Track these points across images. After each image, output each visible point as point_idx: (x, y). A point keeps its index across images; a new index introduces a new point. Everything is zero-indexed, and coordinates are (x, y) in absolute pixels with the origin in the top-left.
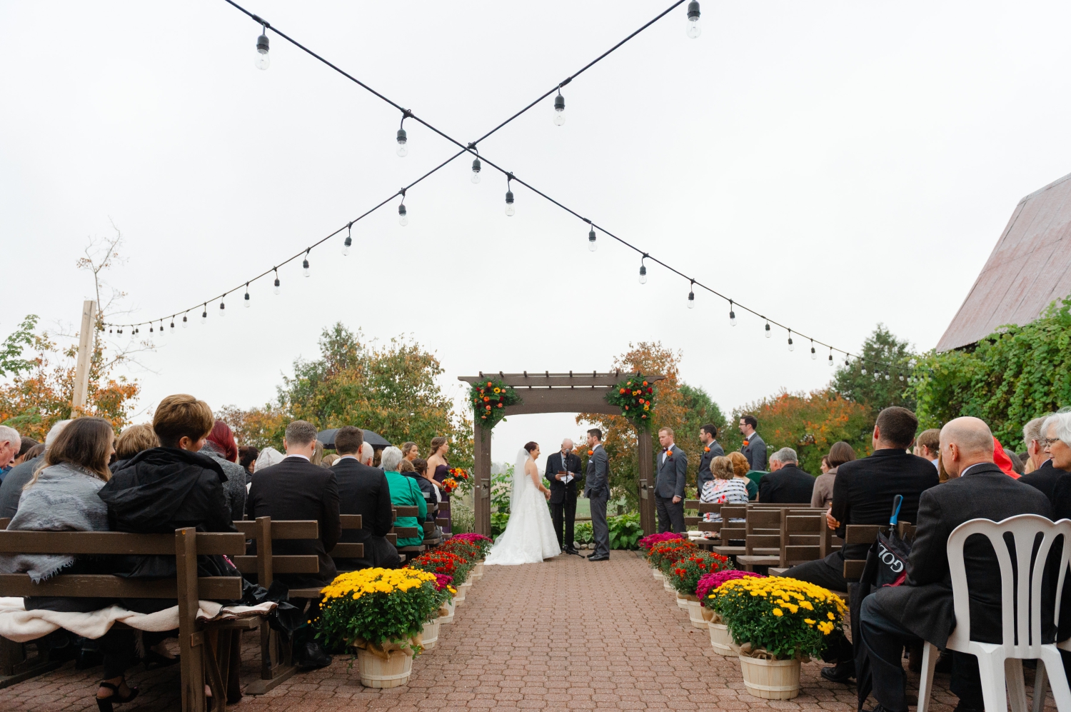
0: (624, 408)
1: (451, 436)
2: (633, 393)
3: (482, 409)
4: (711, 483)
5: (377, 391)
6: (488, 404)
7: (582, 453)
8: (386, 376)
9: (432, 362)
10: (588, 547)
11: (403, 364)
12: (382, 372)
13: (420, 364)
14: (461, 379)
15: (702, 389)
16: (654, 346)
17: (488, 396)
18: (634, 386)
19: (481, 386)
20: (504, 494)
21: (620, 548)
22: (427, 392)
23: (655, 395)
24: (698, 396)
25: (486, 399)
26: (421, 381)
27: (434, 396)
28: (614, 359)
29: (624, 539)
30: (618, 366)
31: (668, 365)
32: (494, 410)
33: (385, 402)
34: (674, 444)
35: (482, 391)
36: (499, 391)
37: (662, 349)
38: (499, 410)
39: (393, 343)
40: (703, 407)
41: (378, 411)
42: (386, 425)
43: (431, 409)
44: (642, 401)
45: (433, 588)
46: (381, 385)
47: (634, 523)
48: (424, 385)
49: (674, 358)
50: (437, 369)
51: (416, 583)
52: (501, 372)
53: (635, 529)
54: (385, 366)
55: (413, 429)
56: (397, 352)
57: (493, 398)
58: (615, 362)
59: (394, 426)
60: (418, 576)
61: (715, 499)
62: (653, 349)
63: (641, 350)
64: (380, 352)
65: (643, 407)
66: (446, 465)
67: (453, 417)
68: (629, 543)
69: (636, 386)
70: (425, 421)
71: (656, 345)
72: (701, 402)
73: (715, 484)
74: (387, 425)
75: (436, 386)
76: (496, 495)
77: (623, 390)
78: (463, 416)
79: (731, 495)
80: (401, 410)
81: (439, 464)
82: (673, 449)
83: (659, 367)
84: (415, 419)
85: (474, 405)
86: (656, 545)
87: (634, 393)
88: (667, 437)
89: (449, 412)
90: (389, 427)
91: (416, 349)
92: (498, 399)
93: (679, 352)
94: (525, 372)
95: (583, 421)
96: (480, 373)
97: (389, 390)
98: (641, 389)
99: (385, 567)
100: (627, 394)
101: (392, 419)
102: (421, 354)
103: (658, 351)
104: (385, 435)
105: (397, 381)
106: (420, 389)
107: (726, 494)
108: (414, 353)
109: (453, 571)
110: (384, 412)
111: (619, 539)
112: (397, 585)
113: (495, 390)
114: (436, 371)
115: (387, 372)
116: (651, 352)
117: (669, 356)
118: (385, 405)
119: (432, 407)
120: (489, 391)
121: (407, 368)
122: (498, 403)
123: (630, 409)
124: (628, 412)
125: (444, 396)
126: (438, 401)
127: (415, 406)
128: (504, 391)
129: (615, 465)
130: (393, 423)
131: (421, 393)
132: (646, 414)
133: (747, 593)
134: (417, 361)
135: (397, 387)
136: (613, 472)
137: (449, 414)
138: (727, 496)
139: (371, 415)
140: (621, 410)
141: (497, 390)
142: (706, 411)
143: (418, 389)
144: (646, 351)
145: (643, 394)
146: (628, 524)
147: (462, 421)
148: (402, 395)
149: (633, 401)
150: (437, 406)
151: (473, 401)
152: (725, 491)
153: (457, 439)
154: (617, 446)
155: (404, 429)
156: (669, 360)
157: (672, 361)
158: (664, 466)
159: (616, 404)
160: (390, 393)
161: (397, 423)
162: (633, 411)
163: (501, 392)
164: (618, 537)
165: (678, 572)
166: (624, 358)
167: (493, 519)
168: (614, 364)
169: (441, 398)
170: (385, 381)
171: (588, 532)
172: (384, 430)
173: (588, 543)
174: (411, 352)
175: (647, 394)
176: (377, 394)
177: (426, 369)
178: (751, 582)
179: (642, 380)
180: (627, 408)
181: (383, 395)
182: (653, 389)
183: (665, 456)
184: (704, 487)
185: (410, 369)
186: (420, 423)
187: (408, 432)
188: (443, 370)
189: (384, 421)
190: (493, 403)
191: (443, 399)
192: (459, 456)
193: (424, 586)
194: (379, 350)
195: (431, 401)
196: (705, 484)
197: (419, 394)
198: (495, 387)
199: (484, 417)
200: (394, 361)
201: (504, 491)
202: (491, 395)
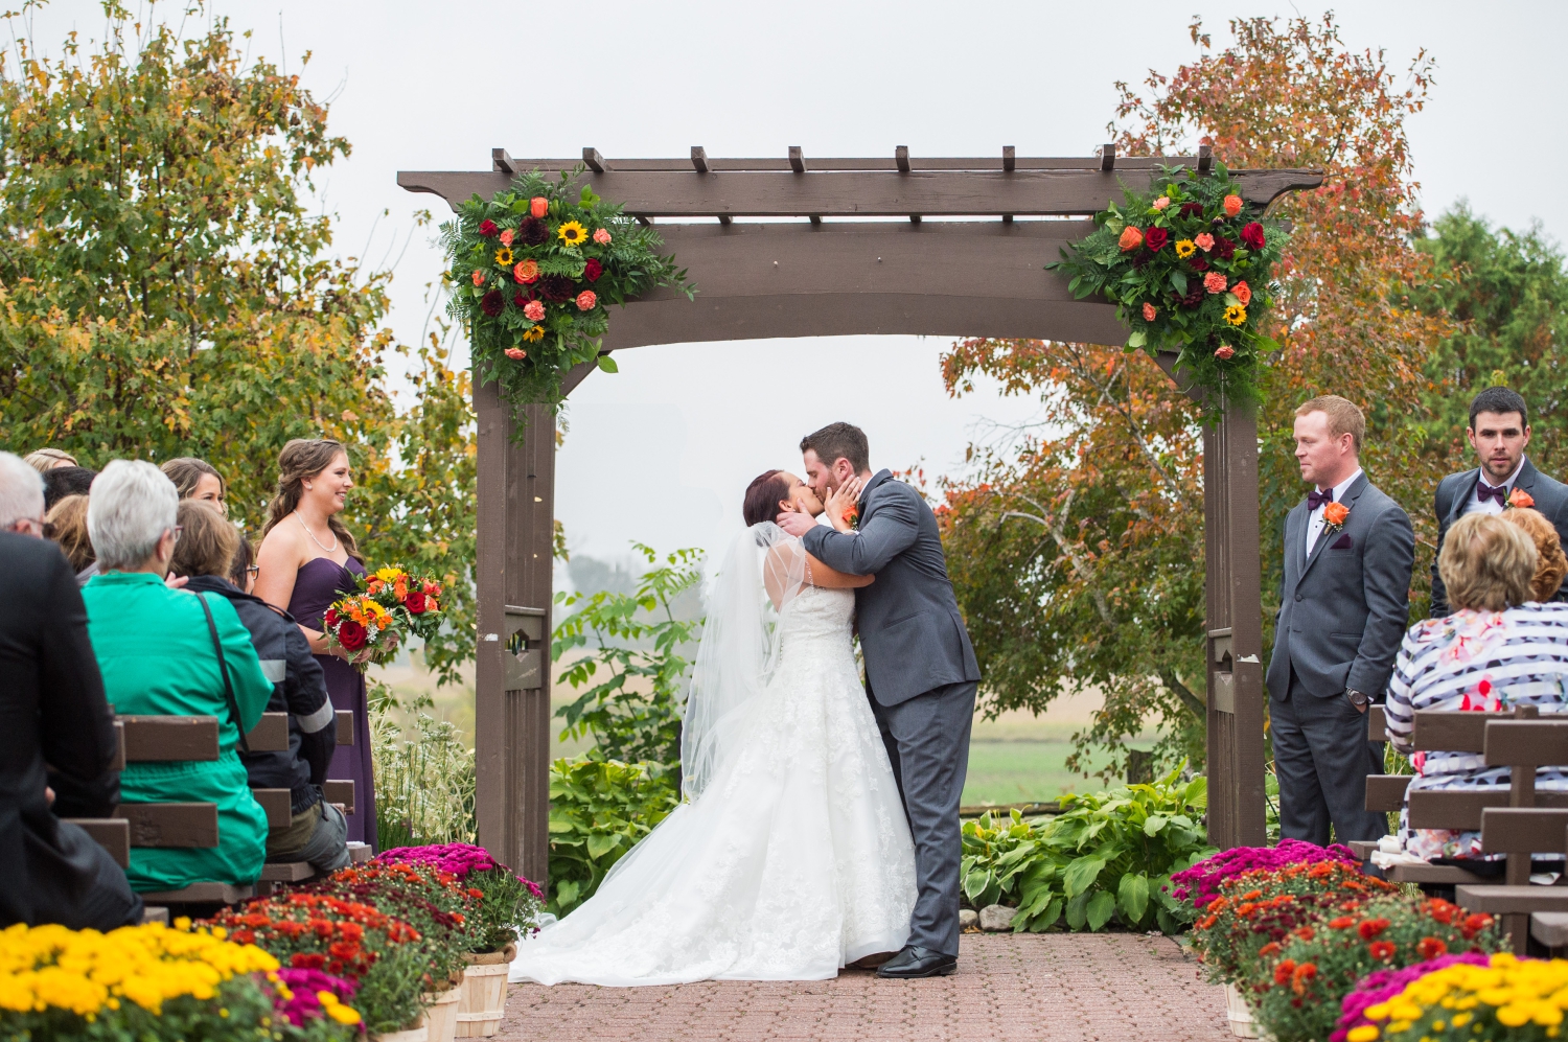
0: (1136, 313)
1: (380, 442)
2: (1179, 245)
3: (506, 316)
4: (1437, 628)
5: (45, 240)
6: (535, 296)
7: (973, 520)
8: (83, 172)
9: (292, 110)
10: (977, 923)
11: (158, 118)
12: (65, 152)
13: (238, 117)
14: (414, 183)
15: (1540, 237)
16: (1303, 35)
17: (533, 258)
18: (1184, 215)
19: (502, 214)
20: (619, 680)
21: (1118, 924)
22: (268, 246)
23: (1274, 255)
24: (1521, 269)
25: (526, 272)
26: (240, 194)
27: (303, 261)
28: (1117, 98)
29: (1135, 886)
30: (1135, 125)
31: (1364, 124)
32: (562, 322)
33: (82, 289)
34: (1359, 472)
35: (508, 236)
36: (582, 237)
37: (1338, 50)
38: (583, 321)
39: (114, 21)
40: (1541, 318)
41: (50, 329)
42: (87, 391)
43: (287, 322)
44: (1213, 281)
45: (264, 1002)
46: (61, 216)
47: (1182, 821)
48: (254, 211)
49: (1393, 91)
50: (313, 139)
51: (200, 982)
52: (589, 154)
53: (1182, 844)
54: (77, 127)
55: (210, 408)
56: (131, 61)
57: (554, 268)
58: (1124, 110)
59: (122, 400)
60: (206, 955)
61: (1448, 696)
62: (1302, 52)
63: (1242, 53)
64: (53, 64)
65: (1223, 306)
66: (340, 558)
67: (388, 354)
68: (1154, 904)
69: (1192, 213)
70: (259, 374)
71: (1313, 30)
72: (1532, 295)
73: (1452, 634)
74: (93, 394)
75: (309, 219)
76: (584, 688)
77: (1134, 236)
78: (432, 353)
79: (1515, 680)
80: (149, 326)
81: (311, 554)
82: (1353, 494)
83: (1325, 130)
84: (220, 369)
85: (469, 300)
86: (1231, 885)
87: (1184, 247)
88: (1324, 442)
89: (370, 333)
90: (102, 403)
91: (217, 46)
92: (577, 272)
93: (1419, 68)
94: (697, 151)
95: (978, 377)
96: (498, 153)
97: (97, 235)
98: (1214, 229)
99: (76, 926)
100: (1153, 249)
101: (114, 366)
102: (244, 72)
103: (1321, 61)
104: (85, 435)
105: (136, 195)
106: (239, 233)
107: (1495, 674)
108: (212, 66)
109: (362, 969)
110: (75, 332)
111: (1114, 890)
112: (119, 983)
113: (562, 231)
114: (309, 149)
115: (87, 156)
116: (1292, 64)
117: (1370, 82)
118: (79, 305)
119: (290, 311)
120: (534, 233)
121: (178, 134)
122: (576, 288)
123: (1163, 319)
124: (1153, 331)
125: (346, 264)
126: (322, 286)
127: (216, 307)
128: (602, 236)
129: (1118, 574)
130: (119, 382)
131: (243, 251)
132: (1234, 337)
133: (1486, 1015)
134: (222, 103)
135: (130, 223)
136: (1109, 605)
137: (367, 343)
138: (1500, 683)
139: (19, 347)
140: (1125, 324)
141: (572, 234)
142: (1555, 339)
143: (230, 230)
144: (1269, 59)
145: (1222, 249)
146: (1153, 825)
147: (432, 378)
148: (156, 258)
149: (1179, 283)
150: (318, 307)
151: (466, 281)
152: (1494, 664)
153: (408, 455)
154: (1129, 488)
155: (168, 410)
156: (1368, 99)
157: (1383, 103)
158: (1312, 567)
159: (1100, 297)
160: (100, 248)
161: (134, 383)
162: (1176, 327)
163: (590, 241)
164: (1108, 880)
165: (1286, 972)
166: (1163, 93)
167: (560, 783)
168: (1115, 116)
169: (335, 272)
170: (81, 196)
171: (981, 859)
172: (79, 415)
173: (981, 903)
174: (196, 65)
175: (1240, 251)
176: (45, 251)
177: (264, 141)
178: (1510, 976)
179: (1219, 187)
180: (1150, 312)
181: (71, 260)
182: (1267, 231)
183: (1316, 523)
184: (1406, 643)
185: (190, 137)
186: (241, 386)
187: (186, 424)
188: (343, 145)
189: (78, 373)
190: (555, 290)
191: (345, 279)
192: (418, 532)
193: (228, 994)
194: (49, 51)
195: (287, 284)
196: (1414, 629)
197: (235, 253)
198: (563, 219)
199: (515, 351)
200: (118, 106)
201: (619, 668)
202: (545, 256)
